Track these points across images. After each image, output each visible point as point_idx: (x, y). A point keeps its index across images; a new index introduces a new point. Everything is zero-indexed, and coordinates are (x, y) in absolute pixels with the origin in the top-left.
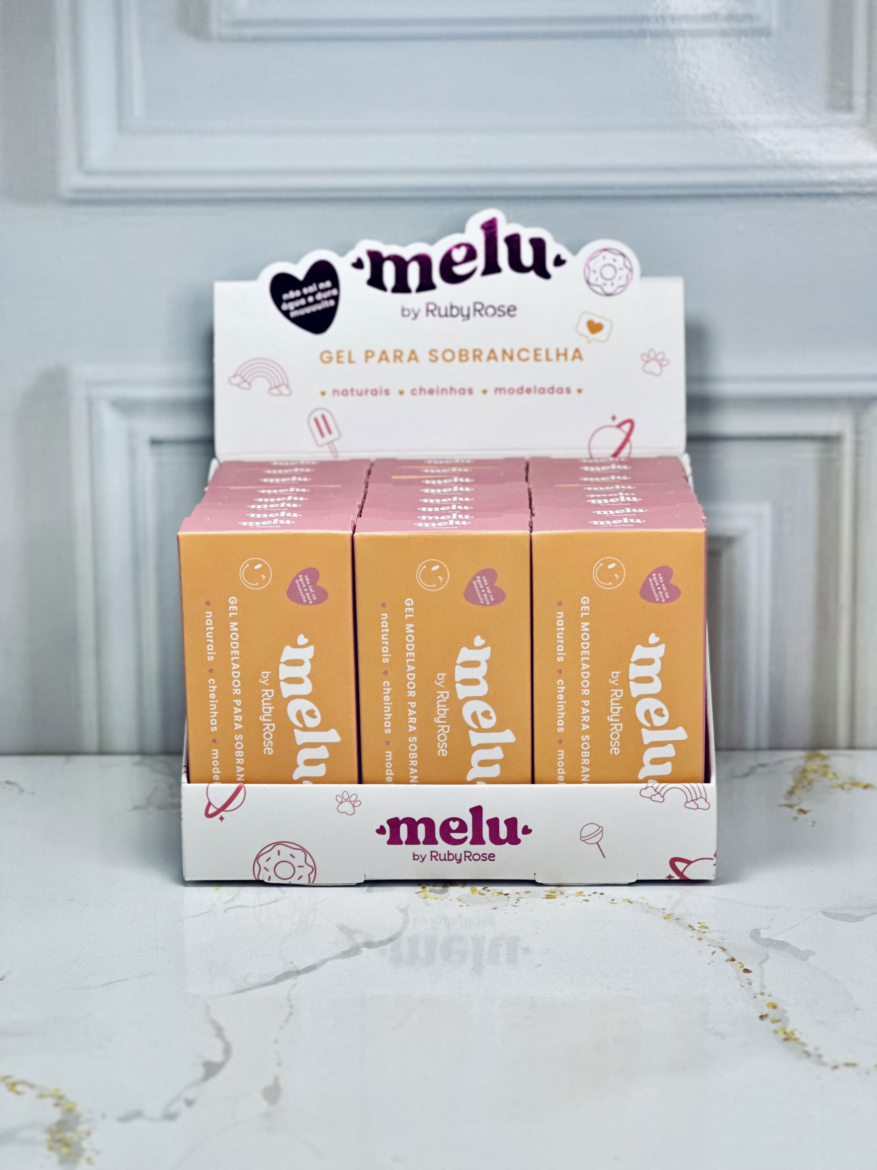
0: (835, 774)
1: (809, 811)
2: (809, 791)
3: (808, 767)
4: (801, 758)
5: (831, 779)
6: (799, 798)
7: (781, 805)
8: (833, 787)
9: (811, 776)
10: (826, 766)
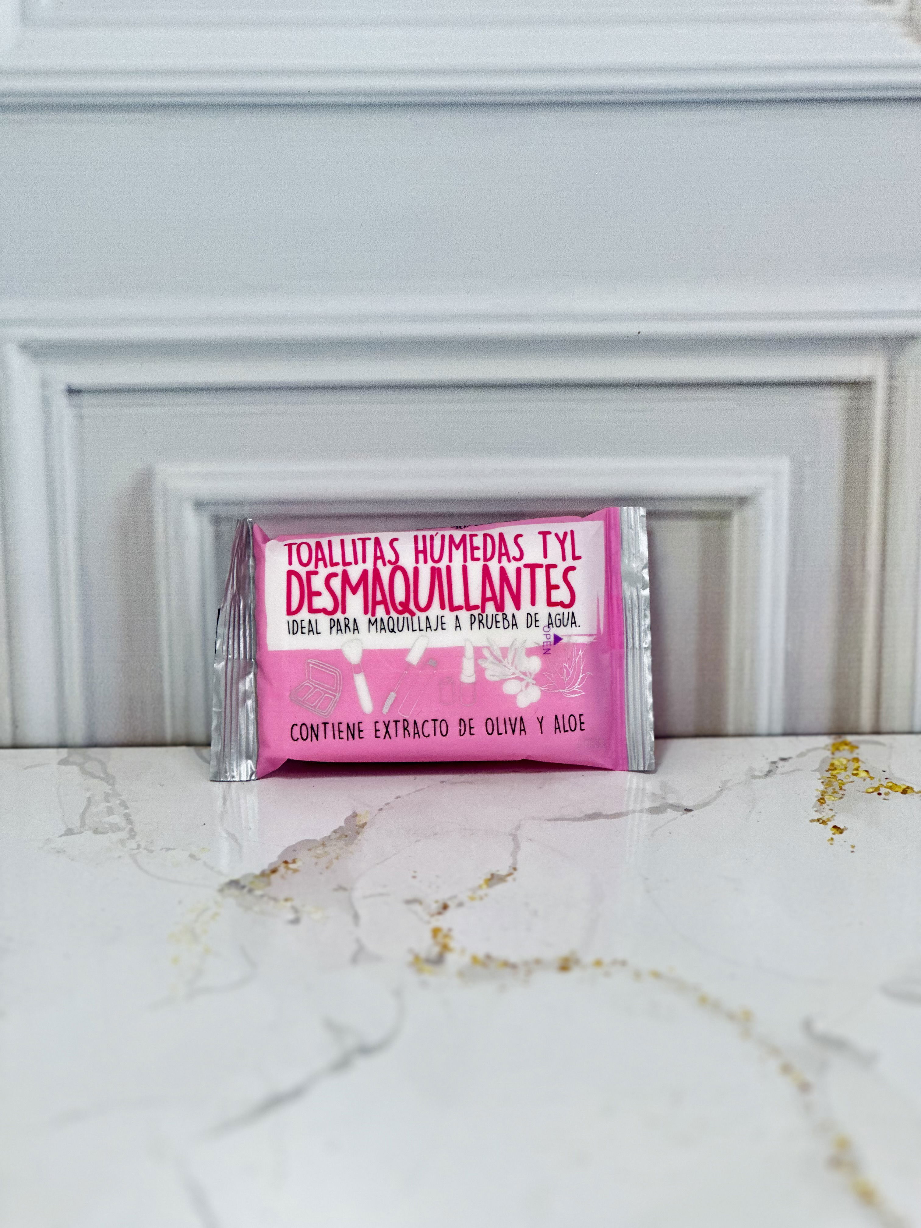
0: (867, 771)
1: (846, 829)
2: (841, 798)
3: (836, 763)
4: (825, 748)
5: (865, 780)
6: (831, 810)
7: (812, 821)
8: (868, 793)
9: (842, 775)
10: (857, 760)
